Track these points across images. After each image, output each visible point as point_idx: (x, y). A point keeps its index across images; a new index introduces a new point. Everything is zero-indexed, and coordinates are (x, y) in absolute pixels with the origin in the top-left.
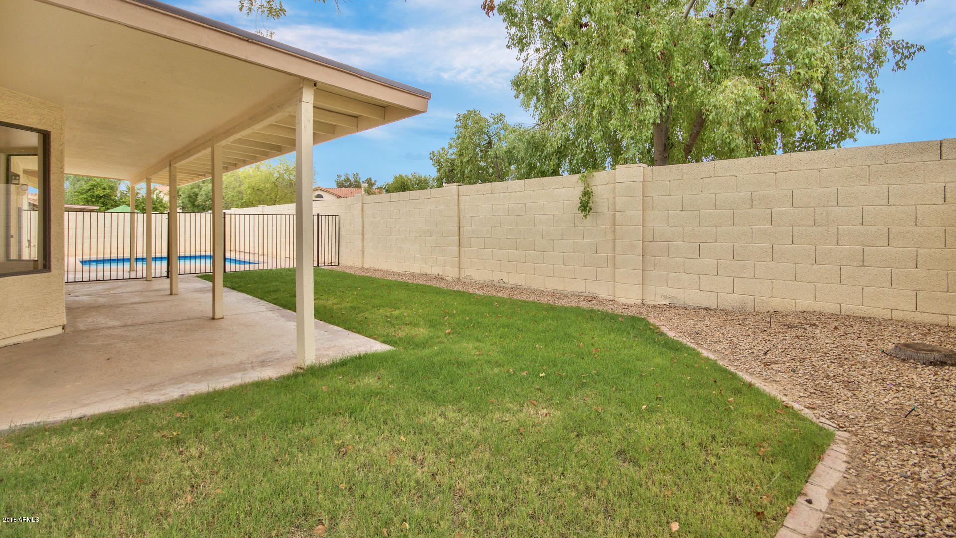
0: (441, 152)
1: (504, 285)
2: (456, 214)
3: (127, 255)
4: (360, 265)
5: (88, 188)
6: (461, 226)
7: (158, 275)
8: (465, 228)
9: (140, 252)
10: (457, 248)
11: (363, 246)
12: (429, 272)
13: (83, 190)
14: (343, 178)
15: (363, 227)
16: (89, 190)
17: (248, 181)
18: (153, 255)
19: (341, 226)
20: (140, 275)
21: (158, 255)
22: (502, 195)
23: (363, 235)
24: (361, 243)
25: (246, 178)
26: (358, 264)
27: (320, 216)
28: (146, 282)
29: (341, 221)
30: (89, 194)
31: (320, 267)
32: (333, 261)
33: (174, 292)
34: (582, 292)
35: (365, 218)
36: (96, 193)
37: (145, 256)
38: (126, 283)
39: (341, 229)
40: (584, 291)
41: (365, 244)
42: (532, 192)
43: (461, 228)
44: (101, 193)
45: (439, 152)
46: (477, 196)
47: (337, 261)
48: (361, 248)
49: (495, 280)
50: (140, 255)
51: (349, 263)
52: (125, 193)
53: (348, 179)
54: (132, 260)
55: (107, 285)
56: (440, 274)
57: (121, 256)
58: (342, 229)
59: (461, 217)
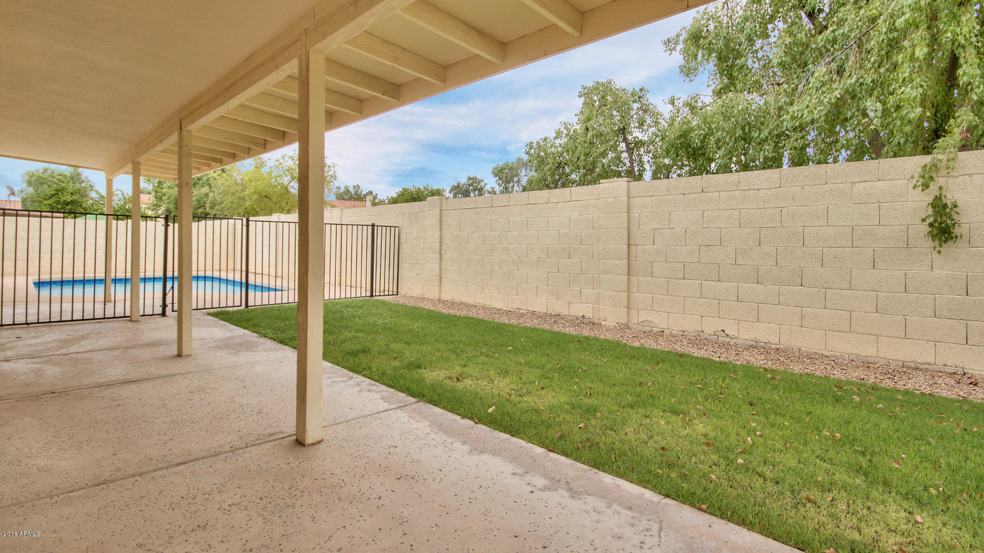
0: (542, 143)
1: (727, 339)
2: (626, 225)
3: (100, 275)
4: (436, 296)
5: (53, 192)
6: (632, 242)
7: (149, 311)
8: (639, 247)
9: (121, 269)
10: (626, 278)
11: (441, 269)
12: (564, 312)
13: (47, 196)
14: (342, 190)
15: (441, 243)
16: (54, 195)
17: (253, 184)
18: (142, 275)
19: (402, 241)
20: (120, 312)
21: (150, 274)
22: (724, 195)
23: (440, 254)
24: (437, 266)
25: (251, 181)
26: (431, 293)
27: (376, 227)
28: (130, 324)
29: (402, 235)
30: (54, 199)
31: (375, 298)
32: (391, 289)
33: (185, 351)
34: (929, 364)
35: (444, 231)
36: (63, 199)
37: (129, 275)
38: (97, 326)
39: (401, 245)
40: (932, 361)
41: (443, 267)
42: (798, 189)
43: (633, 248)
44: (69, 198)
45: (538, 143)
46: (669, 197)
47: (395, 290)
48: (438, 273)
49: (705, 331)
50: (121, 275)
51: (416, 293)
52: (97, 200)
53: (348, 191)
54: (109, 281)
55: (66, 331)
56: (587, 316)
57: (90, 275)
58: (403, 245)
59: (633, 230)
